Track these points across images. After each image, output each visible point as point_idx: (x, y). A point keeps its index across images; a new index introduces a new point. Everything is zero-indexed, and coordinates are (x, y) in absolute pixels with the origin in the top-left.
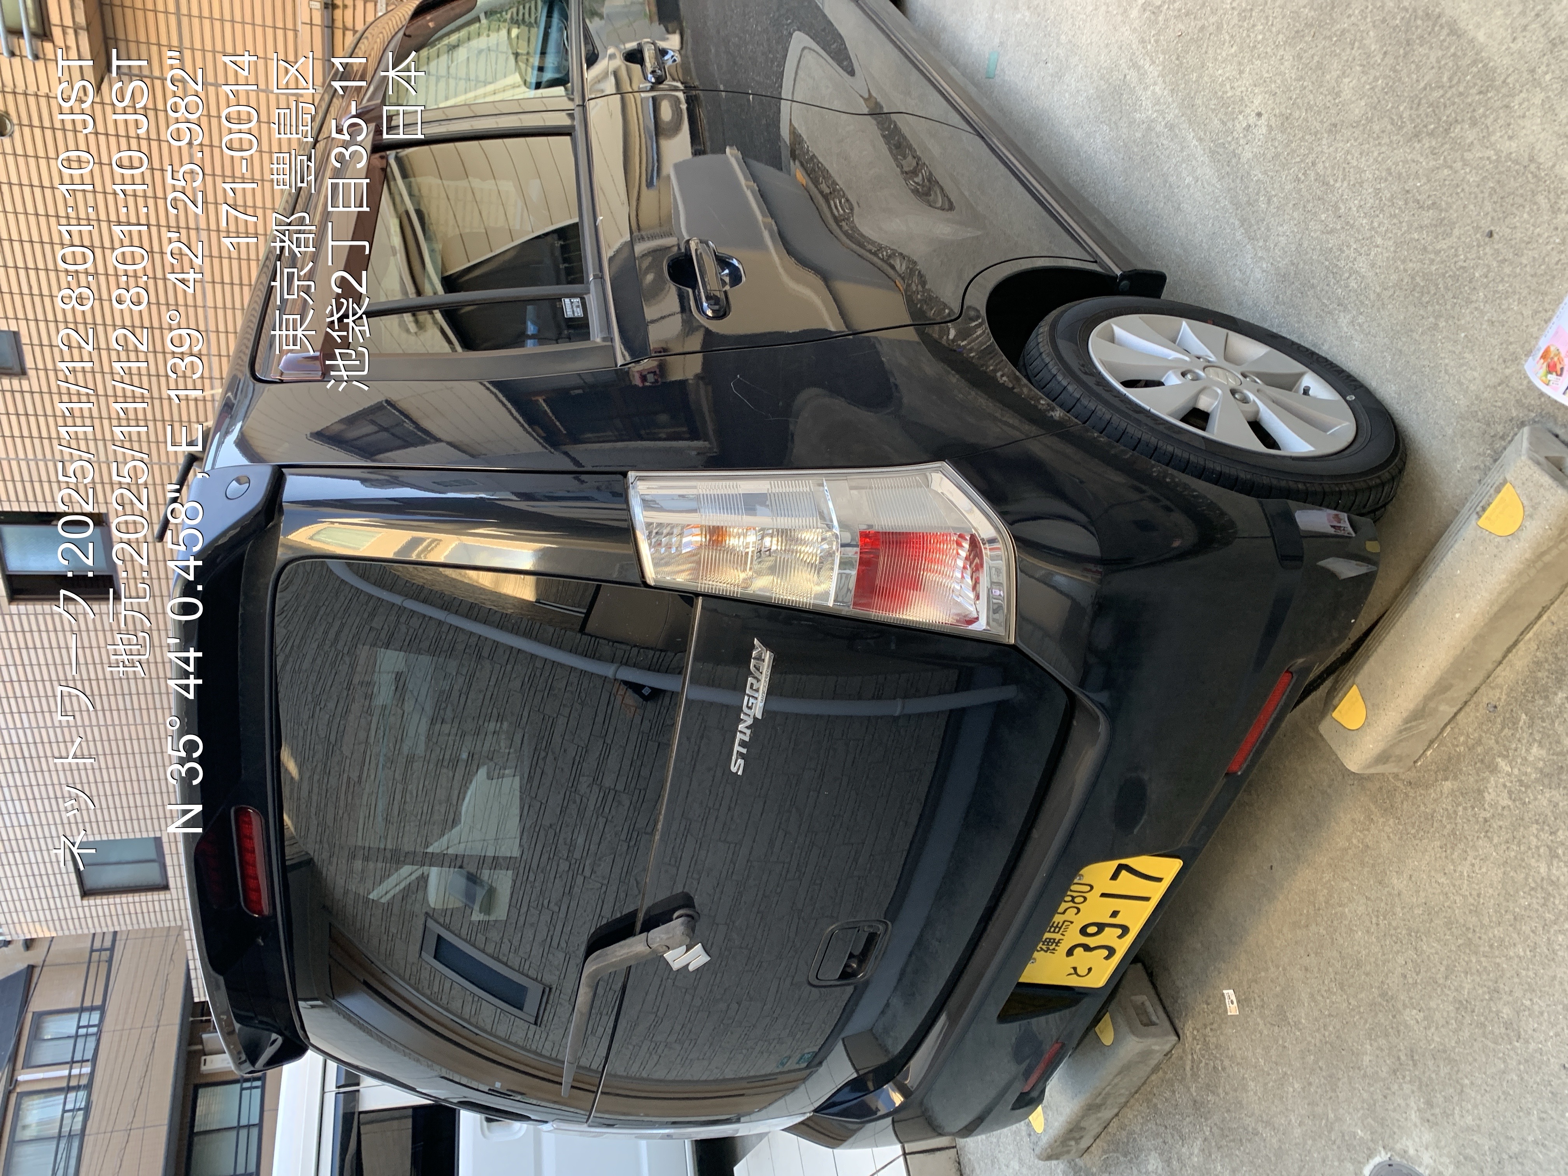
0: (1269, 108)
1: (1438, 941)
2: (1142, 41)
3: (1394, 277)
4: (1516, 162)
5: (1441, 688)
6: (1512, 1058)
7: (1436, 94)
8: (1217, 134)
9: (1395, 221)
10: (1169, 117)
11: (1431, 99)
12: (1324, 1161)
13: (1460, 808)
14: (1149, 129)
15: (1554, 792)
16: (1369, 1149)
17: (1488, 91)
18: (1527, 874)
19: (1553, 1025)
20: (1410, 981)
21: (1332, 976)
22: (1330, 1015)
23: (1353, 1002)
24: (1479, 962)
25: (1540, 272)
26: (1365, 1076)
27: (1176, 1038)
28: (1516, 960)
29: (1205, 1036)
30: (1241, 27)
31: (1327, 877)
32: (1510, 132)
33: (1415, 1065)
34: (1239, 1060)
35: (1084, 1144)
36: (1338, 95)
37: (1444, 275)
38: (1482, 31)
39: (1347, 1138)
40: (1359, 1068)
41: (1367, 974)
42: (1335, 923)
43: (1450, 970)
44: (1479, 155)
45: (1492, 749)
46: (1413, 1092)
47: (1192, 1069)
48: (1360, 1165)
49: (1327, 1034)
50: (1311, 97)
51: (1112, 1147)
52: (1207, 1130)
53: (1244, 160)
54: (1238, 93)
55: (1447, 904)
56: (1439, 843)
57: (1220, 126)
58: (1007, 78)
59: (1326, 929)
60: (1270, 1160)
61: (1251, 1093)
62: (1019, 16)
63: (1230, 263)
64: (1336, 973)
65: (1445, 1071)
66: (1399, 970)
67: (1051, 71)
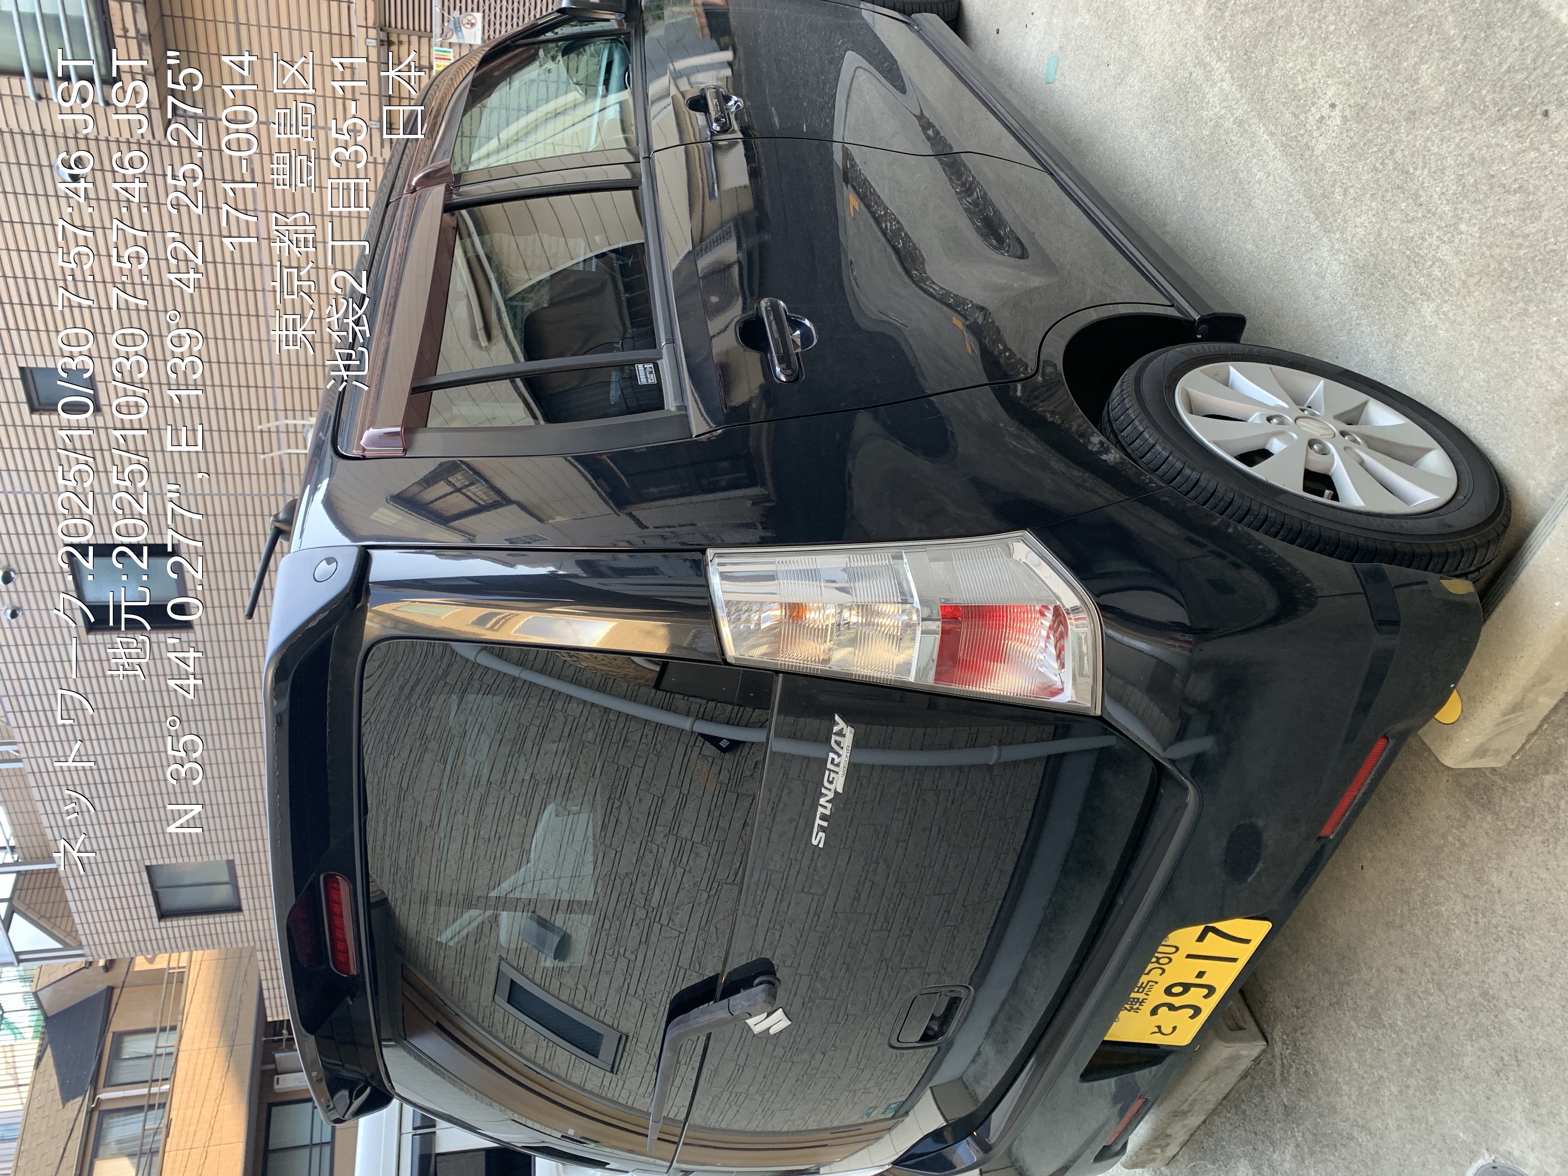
0: (1343, 99)
1: (1542, 938)
2: (1208, 38)
3: (1480, 263)
5: (1541, 680)
7: (1520, 77)
8: (1289, 128)
9: (1479, 206)
10: (1239, 113)
11: (1515, 81)
12: (1424, 1165)
14: (1217, 125)
16: (1471, 1151)
20: (1513, 980)
21: (1429, 976)
22: (1428, 1016)
23: (1452, 1003)
26: (1467, 1077)
27: (1263, 1043)
29: (1295, 1041)
30: (1311, 19)
31: (1422, 875)
33: (1519, 1065)
34: (1332, 1065)
35: (1171, 1151)
36: (1416, 81)
37: (1533, 259)
39: (1448, 1141)
40: (1459, 1070)
41: (1467, 974)
42: (1431, 922)
46: (1518, 1093)
47: (1282, 1074)
48: (1463, 1167)
49: (1424, 1035)
50: (1388, 85)
51: (1199, 1154)
52: (1299, 1135)
53: (1317, 152)
54: (1310, 85)
55: (1551, 900)
56: (1540, 838)
57: (1292, 119)
58: (1067, 82)
59: (1422, 929)
60: (1366, 1166)
61: (1345, 1098)
62: (1079, 19)
63: (1306, 257)
64: (1433, 974)
65: (1550, 1070)
66: (1500, 969)
67: (1113, 73)
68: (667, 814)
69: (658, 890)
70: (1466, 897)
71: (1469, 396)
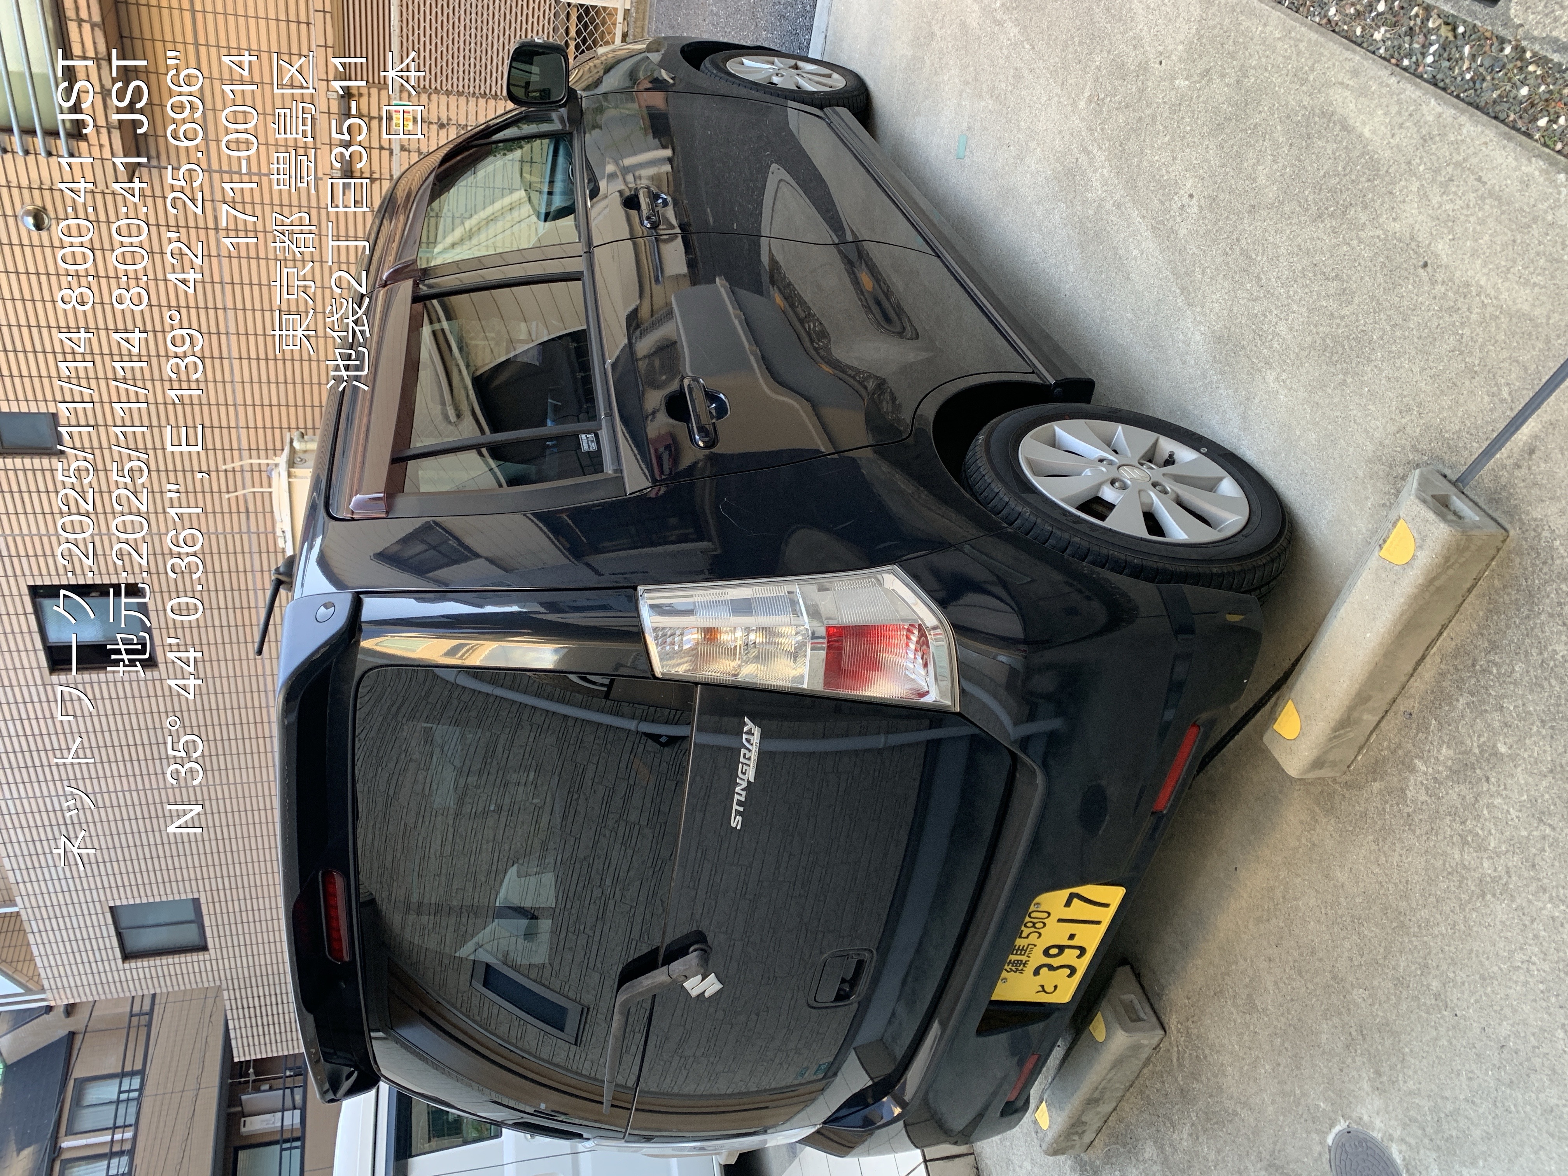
0: (1199, 191)
1: (1377, 925)
2: (1090, 129)
3: (1309, 339)
4: (1400, 240)
5: (1361, 699)
6: (1442, 1026)
7: (1334, 181)
8: (1157, 213)
9: (1307, 290)
10: (1117, 197)
11: (1330, 185)
12: (1294, 1134)
13: (1388, 806)
14: (1100, 206)
15: (1462, 787)
16: (1330, 1119)
17: (1374, 179)
18: (1445, 861)
19: (1473, 993)
20: (1356, 963)
21: (1291, 964)
22: (1292, 1000)
23: (1311, 987)
24: (1411, 942)
25: (1424, 335)
26: (1323, 1053)
27: (1162, 1032)
28: (1440, 937)
29: (1188, 1028)
30: (1172, 119)
31: (1282, 874)
32: (1394, 215)
33: (1364, 1039)
34: (1217, 1048)
35: (1088, 1137)
36: (1254, 180)
37: (1348, 337)
38: (1368, 128)
39: (1312, 1111)
40: (1318, 1046)
41: (1320, 960)
42: (1292, 915)
43: (1388, 951)
44: (1371, 234)
45: (1410, 751)
46: (1364, 1064)
47: (1178, 1059)
48: (1324, 1134)
49: (1290, 1017)
50: (1233, 182)
51: (1113, 1140)
52: (1193, 1115)
53: (1181, 236)
54: (1172, 177)
55: (1382, 892)
56: (1371, 838)
57: (1159, 206)
58: (975, 160)
59: (1284, 922)
60: (1249, 1139)
61: (1229, 1078)
62: (983, 104)
63: (1174, 327)
64: (1295, 961)
65: (1388, 1042)
66: (1346, 954)
67: (1013, 154)
70: (1318, 891)
71: (1305, 453)
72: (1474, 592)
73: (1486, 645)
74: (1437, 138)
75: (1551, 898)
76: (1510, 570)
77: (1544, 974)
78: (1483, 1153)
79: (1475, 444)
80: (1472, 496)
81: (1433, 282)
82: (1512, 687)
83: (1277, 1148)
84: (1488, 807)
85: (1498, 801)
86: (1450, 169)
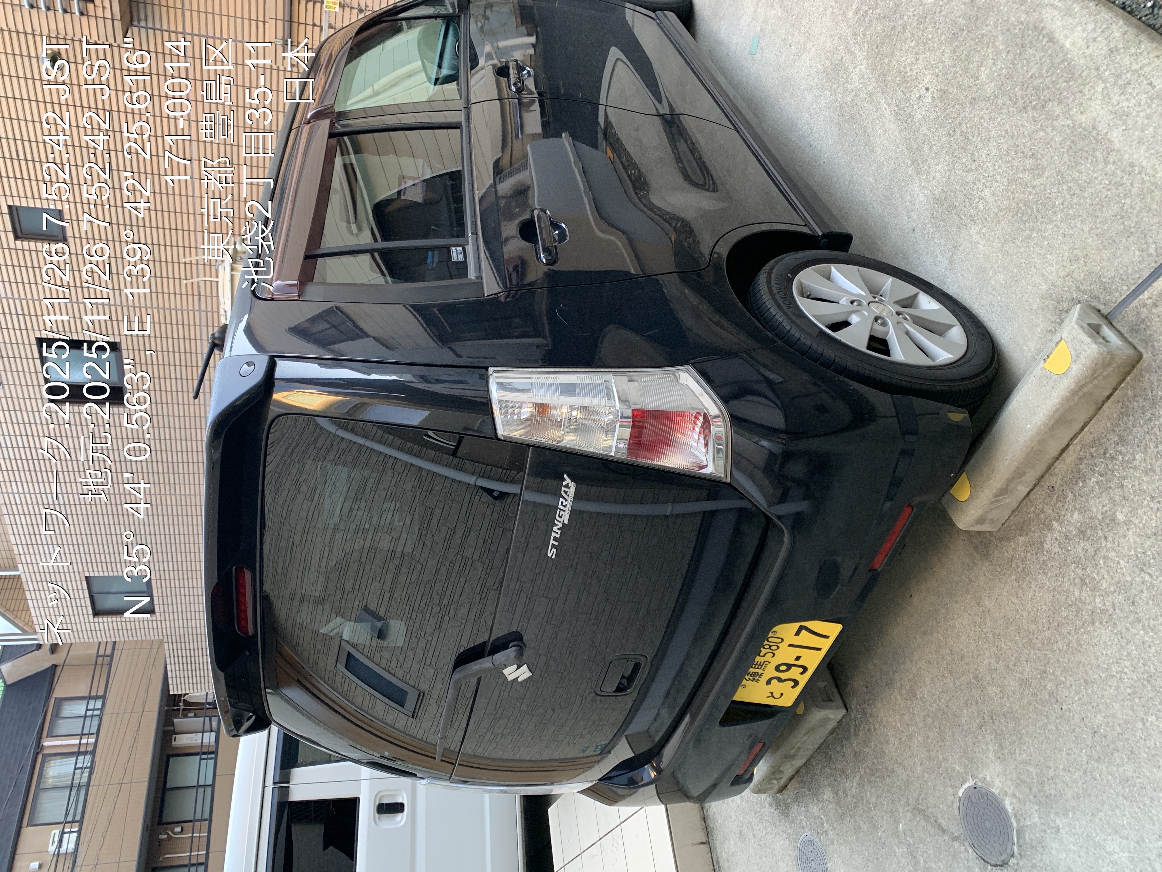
0: (933, 85)
1: (1011, 641)
2: (854, 34)
3: (1006, 203)
4: (1084, 129)
5: (1018, 474)
6: (1052, 715)
7: (1038, 81)
8: (900, 101)
9: (1009, 165)
10: (870, 88)
11: (1035, 84)
12: (934, 787)
13: (1029, 554)
14: (856, 95)
15: (1086, 543)
16: (962, 778)
17: (1070, 81)
18: (1067, 596)
19: (1078, 693)
20: (993, 668)
21: (945, 666)
22: (943, 692)
23: (958, 683)
24: (1035, 654)
25: (1095, 203)
26: (962, 730)
27: (844, 711)
28: (1058, 651)
29: (864, 709)
30: (918, 28)
31: (946, 601)
32: (1082, 109)
33: (993, 722)
34: (885, 724)
35: (783, 782)
36: (977, 78)
37: (1037, 202)
38: (1069, 40)
39: (949, 772)
40: (959, 726)
41: (967, 664)
42: (949, 631)
43: (1018, 659)
44: (1063, 123)
45: (1050, 515)
46: (991, 740)
47: (855, 731)
48: (956, 788)
49: (940, 704)
50: (961, 79)
51: (802, 785)
52: (862, 770)
53: (916, 120)
54: (914, 74)
55: (1018, 617)
56: (1015, 577)
57: (902, 96)
58: (764, 55)
59: (943, 635)
60: (901, 789)
61: (891, 745)
62: (774, 12)
63: (904, 190)
64: (948, 664)
65: (1011, 725)
66: (986, 662)
67: (794, 52)
68: (457, 539)
69: (449, 592)
70: (970, 615)
71: (994, 289)
72: (1111, 399)
73: (1116, 438)
74: (1122, 51)
75: (1144, 625)
76: (1141, 384)
77: (1132, 682)
78: (1073, 807)
79: (1125, 288)
80: (1118, 327)
81: (1106, 162)
82: (1132, 471)
83: (921, 797)
84: (1104, 558)
85: (1113, 554)
86: (1129, 75)
